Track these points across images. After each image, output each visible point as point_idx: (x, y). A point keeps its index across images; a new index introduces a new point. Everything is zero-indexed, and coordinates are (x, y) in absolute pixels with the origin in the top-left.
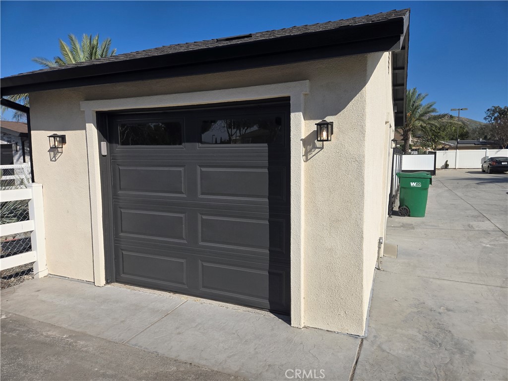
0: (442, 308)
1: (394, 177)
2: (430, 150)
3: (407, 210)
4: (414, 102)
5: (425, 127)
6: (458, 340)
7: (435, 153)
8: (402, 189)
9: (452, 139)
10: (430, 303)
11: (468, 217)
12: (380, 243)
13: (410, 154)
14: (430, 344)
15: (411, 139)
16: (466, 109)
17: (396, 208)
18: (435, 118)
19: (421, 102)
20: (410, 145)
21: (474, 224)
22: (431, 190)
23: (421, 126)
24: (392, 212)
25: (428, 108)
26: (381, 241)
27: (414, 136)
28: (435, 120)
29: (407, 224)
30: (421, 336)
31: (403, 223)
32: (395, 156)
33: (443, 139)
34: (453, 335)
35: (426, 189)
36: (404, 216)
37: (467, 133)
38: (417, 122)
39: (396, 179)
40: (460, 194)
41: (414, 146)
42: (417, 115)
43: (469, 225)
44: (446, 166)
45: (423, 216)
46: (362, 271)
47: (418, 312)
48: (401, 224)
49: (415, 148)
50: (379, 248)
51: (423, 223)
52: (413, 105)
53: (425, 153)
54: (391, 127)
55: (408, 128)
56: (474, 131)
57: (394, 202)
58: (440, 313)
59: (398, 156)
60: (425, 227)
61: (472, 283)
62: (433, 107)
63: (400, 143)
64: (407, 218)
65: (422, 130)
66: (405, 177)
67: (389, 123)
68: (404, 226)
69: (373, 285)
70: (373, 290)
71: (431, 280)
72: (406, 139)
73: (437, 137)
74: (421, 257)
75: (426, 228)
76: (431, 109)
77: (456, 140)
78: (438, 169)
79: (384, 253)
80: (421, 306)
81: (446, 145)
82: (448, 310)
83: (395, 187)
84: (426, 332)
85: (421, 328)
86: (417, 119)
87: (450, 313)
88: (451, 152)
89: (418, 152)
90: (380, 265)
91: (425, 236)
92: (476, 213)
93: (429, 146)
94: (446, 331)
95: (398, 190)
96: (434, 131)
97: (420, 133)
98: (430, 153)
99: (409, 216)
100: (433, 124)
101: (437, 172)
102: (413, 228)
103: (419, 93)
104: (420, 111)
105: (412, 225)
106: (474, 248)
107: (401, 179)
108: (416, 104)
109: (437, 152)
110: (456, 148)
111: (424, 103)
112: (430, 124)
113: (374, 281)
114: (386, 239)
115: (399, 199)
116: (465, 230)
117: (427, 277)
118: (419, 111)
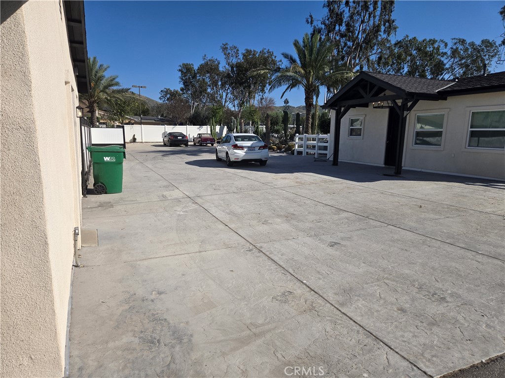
0: (154, 292)
1: (85, 151)
2: (118, 124)
3: (103, 187)
4: (97, 72)
5: (110, 101)
6: (175, 326)
7: (123, 127)
8: (96, 165)
9: (136, 115)
10: (141, 292)
11: (160, 187)
12: (76, 234)
13: (98, 127)
14: (148, 346)
15: (97, 112)
16: (145, 87)
17: (91, 186)
18: (119, 92)
19: (104, 74)
20: (97, 118)
21: (166, 193)
22: (126, 164)
23: (106, 98)
24: (86, 191)
25: (112, 80)
26: (77, 231)
27: (100, 109)
28: (119, 94)
29: (105, 203)
30: (137, 340)
31: (100, 202)
32: (83, 127)
33: (128, 113)
34: (169, 324)
35: (121, 163)
36: (101, 194)
37: (148, 110)
38: (101, 94)
39: (87, 155)
40: (150, 166)
41: (102, 118)
42: (101, 88)
43: (163, 196)
44: (134, 140)
45: (120, 191)
46: (51, 291)
47: (130, 308)
48: (98, 204)
49: (103, 121)
50: (75, 240)
51: (122, 199)
52: (96, 75)
53: (113, 127)
54: (73, 90)
55: (93, 99)
56: (153, 109)
57: (88, 179)
58: (152, 301)
59: (86, 128)
60: (124, 203)
61: (175, 255)
62: (117, 80)
63: (87, 115)
64: (103, 195)
65: (108, 103)
66: (96, 151)
67: (70, 84)
68: (102, 205)
69: (72, 291)
70: (72, 298)
71: (138, 262)
72: (92, 111)
73: (123, 111)
74: (124, 238)
75: (126, 204)
76: (114, 82)
77: (140, 115)
78: (128, 143)
79: (82, 243)
80: (132, 299)
81: (132, 120)
82: (160, 293)
83: (87, 163)
84: (142, 332)
85: (136, 329)
86: (101, 91)
87: (163, 296)
88: (137, 127)
89: (107, 125)
90: (78, 262)
91: (126, 213)
92: (165, 183)
93: (116, 120)
94: (162, 320)
95: (90, 166)
96: (119, 104)
97: (105, 105)
98: (118, 127)
99: (106, 193)
100: (118, 98)
101: (127, 145)
102: (112, 206)
103: (101, 63)
104: (104, 82)
105: (110, 202)
106: (170, 217)
107: (92, 153)
108: (99, 75)
109: (125, 126)
110: (141, 123)
111: (107, 75)
112: (115, 97)
113: (72, 284)
114: (83, 224)
115: (92, 175)
116: (161, 201)
117: (134, 261)
118: (102, 82)
